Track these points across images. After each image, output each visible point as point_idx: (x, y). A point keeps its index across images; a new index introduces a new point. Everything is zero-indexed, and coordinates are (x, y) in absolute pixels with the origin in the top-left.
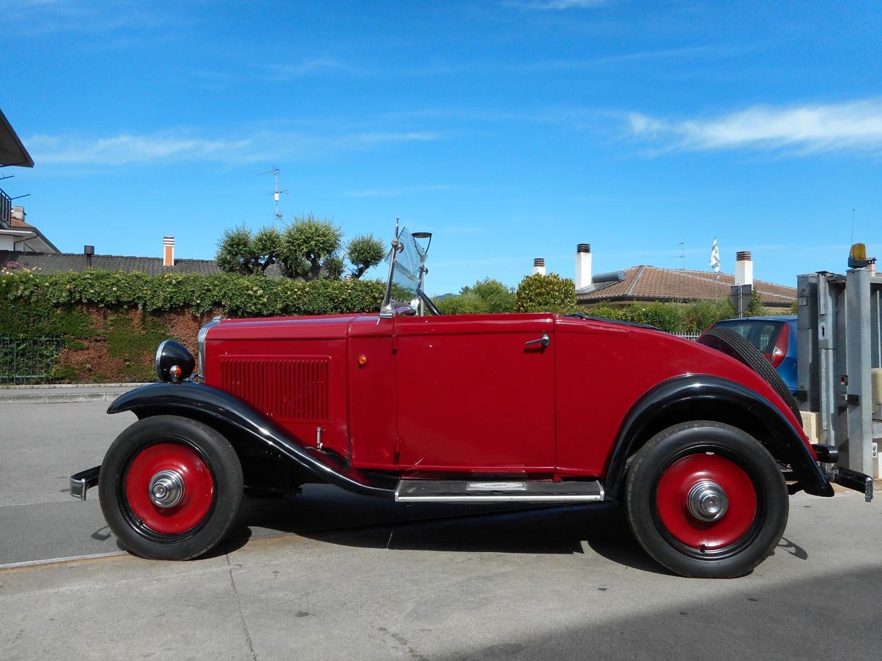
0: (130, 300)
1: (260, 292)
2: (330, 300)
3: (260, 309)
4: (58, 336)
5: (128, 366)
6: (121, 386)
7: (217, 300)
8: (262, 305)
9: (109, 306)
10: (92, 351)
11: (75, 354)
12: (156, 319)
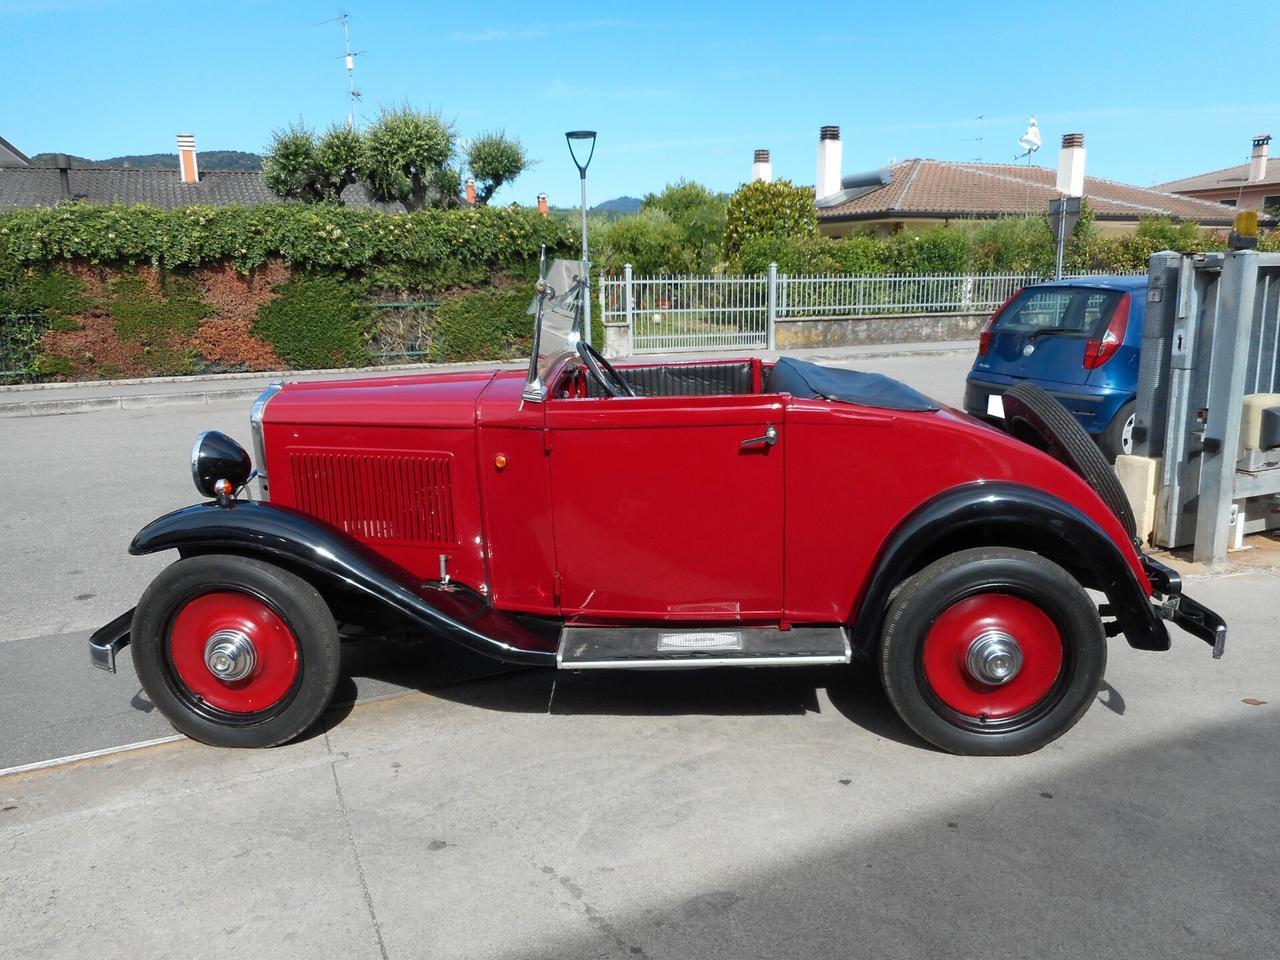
0: (138, 251)
1: (337, 233)
2: (445, 241)
3: (340, 260)
4: (35, 311)
5: (148, 352)
6: (141, 383)
7: (272, 248)
8: (342, 252)
9: (106, 262)
10: (90, 332)
11: (65, 337)
12: (181, 280)
